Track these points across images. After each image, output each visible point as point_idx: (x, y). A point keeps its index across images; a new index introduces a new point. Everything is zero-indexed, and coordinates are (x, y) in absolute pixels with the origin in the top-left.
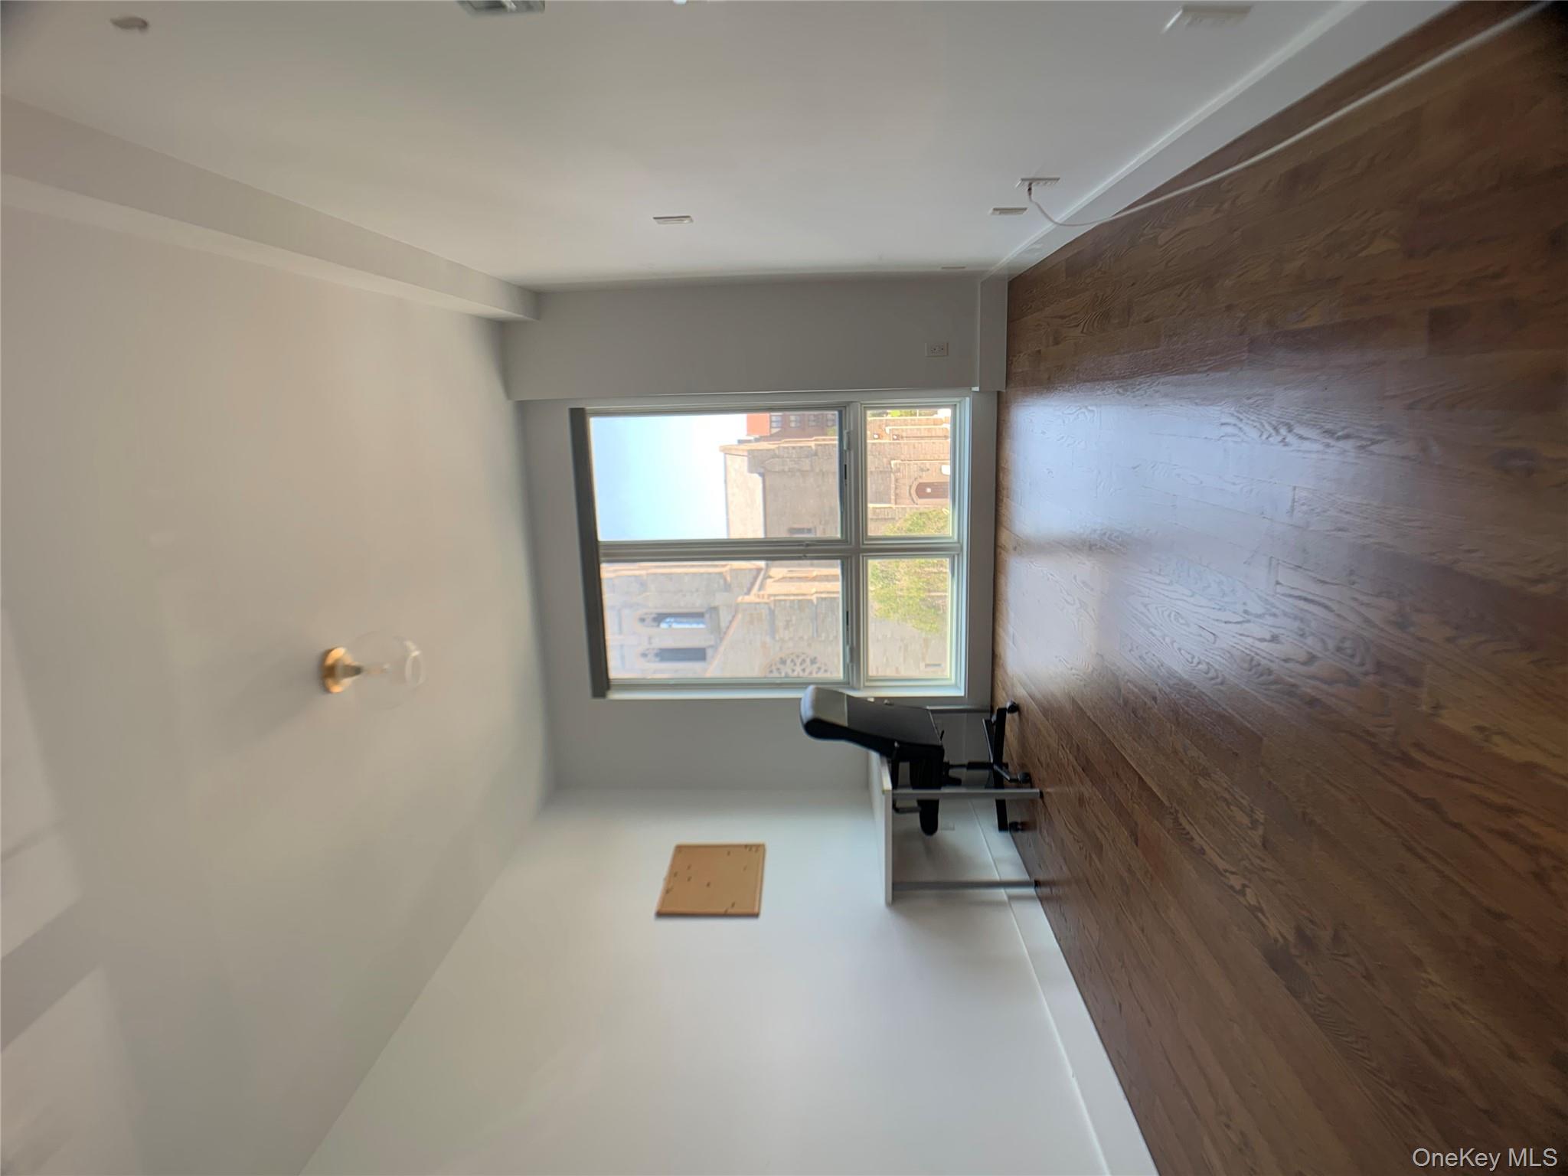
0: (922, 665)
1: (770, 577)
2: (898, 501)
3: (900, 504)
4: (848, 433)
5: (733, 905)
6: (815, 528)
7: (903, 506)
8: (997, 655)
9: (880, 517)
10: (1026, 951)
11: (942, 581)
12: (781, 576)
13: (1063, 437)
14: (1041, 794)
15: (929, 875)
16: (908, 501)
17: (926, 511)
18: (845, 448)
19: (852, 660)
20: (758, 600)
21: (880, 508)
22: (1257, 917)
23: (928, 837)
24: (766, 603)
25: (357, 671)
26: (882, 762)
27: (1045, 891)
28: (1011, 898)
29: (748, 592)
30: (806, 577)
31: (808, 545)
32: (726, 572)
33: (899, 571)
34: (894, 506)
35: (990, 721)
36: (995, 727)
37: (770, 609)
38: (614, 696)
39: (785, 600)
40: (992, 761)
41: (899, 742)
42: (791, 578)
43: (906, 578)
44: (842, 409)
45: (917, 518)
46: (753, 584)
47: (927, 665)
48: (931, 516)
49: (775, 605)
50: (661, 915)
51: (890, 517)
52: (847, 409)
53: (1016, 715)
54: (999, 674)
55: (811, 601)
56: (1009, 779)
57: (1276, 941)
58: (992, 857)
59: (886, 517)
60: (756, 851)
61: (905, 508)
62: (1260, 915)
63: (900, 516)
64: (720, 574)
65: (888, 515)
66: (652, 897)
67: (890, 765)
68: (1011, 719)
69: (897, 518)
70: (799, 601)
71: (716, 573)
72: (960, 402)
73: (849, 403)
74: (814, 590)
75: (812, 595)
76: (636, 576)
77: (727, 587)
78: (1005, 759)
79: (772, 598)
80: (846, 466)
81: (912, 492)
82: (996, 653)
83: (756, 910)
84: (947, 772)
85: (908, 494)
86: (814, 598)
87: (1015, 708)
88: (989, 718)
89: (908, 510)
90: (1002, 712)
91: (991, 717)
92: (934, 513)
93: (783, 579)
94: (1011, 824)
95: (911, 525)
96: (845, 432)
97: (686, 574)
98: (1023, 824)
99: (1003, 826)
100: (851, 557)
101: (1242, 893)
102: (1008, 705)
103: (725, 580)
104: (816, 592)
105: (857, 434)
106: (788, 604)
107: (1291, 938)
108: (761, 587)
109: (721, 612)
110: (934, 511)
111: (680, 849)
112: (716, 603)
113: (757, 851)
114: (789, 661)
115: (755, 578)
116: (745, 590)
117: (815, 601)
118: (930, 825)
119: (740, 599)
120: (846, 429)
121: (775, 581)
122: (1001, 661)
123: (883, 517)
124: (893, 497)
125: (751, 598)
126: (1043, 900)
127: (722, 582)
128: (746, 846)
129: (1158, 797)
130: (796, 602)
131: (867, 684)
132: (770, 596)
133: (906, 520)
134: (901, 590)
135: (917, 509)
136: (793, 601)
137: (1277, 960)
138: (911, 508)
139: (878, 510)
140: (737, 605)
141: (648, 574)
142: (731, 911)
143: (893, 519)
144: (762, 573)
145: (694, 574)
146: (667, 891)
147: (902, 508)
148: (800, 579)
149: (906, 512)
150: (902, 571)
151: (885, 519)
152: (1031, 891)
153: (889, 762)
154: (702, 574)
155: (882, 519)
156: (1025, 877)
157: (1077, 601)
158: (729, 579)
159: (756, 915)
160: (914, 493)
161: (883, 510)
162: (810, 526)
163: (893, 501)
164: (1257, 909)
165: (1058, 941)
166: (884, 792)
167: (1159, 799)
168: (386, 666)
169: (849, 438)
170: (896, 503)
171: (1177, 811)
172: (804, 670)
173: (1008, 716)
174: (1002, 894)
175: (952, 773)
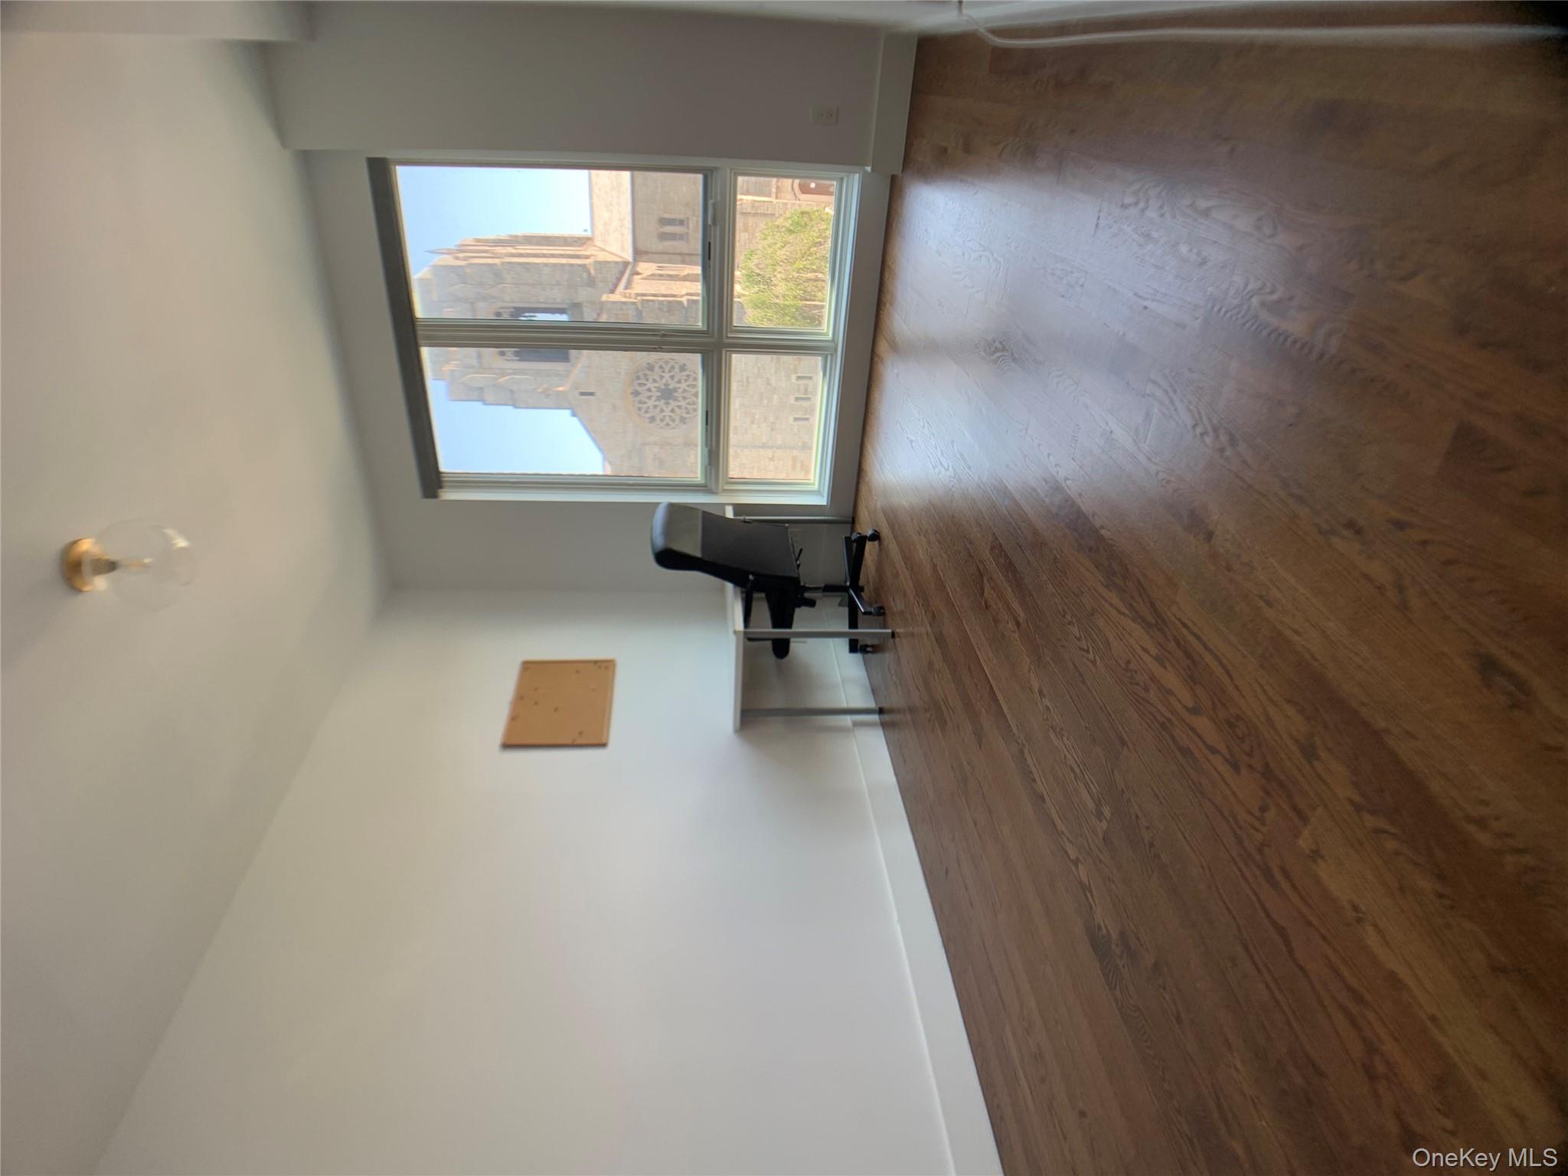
0: (794, 377)
1: (638, 274)
2: (779, 195)
3: (781, 198)
4: (714, 205)
5: (581, 733)
6: (688, 219)
7: (785, 201)
8: (862, 469)
9: (759, 211)
10: (864, 783)
11: (820, 291)
12: (649, 273)
13: (960, 273)
14: (893, 635)
15: (777, 700)
16: (790, 196)
17: (808, 209)
18: (710, 223)
19: (710, 463)
20: (624, 300)
21: (760, 201)
22: (1086, 895)
23: (780, 661)
24: (634, 303)
25: (111, 566)
26: (735, 593)
27: (887, 718)
28: (856, 724)
29: (612, 291)
30: (677, 276)
31: (664, 335)
32: (590, 264)
33: (775, 276)
34: (775, 201)
35: (850, 538)
36: (855, 545)
37: (637, 309)
38: (448, 495)
39: (653, 301)
40: (848, 584)
41: (753, 575)
42: (661, 275)
43: (783, 284)
44: (708, 174)
45: (798, 217)
46: (619, 279)
47: (799, 378)
48: (813, 216)
49: (643, 307)
50: (507, 746)
51: (769, 212)
52: (714, 174)
53: (876, 543)
54: (863, 489)
55: (681, 303)
56: (863, 611)
57: (1100, 928)
58: (841, 677)
59: (766, 212)
60: (605, 667)
61: (786, 204)
62: (1089, 895)
63: (781, 213)
64: (584, 266)
65: (767, 210)
66: (497, 724)
67: (744, 595)
68: (870, 547)
69: (777, 215)
70: (669, 302)
71: (579, 265)
72: (848, 177)
73: (716, 169)
74: (684, 292)
75: (682, 296)
76: (489, 265)
77: (591, 282)
78: (862, 582)
79: (639, 298)
80: (710, 243)
81: (794, 186)
82: (863, 467)
83: (604, 741)
84: (802, 595)
85: (790, 189)
86: (684, 300)
87: (876, 536)
88: (848, 535)
89: (789, 206)
90: (862, 540)
91: (851, 535)
92: (817, 214)
93: (652, 277)
94: (861, 646)
95: (791, 225)
96: (710, 202)
97: (546, 265)
98: (872, 646)
99: (854, 647)
100: (712, 351)
101: (1076, 862)
102: (869, 533)
103: (589, 273)
104: (687, 294)
105: (725, 203)
106: (657, 306)
107: (1114, 936)
108: (628, 286)
109: (585, 309)
110: (817, 211)
111: (527, 666)
112: (580, 299)
113: (607, 668)
114: (657, 369)
115: (622, 273)
116: (611, 286)
117: (685, 303)
118: (781, 648)
119: (604, 298)
120: (711, 198)
121: (643, 279)
122: (867, 479)
123: (763, 211)
124: (774, 190)
125: (616, 297)
126: (884, 725)
127: (585, 275)
128: (596, 662)
129: (1006, 718)
130: (665, 303)
131: (726, 487)
132: (638, 295)
133: (786, 219)
134: (777, 297)
135: (800, 205)
136: (662, 301)
137: (1097, 942)
138: (793, 204)
139: (756, 204)
140: (602, 303)
141: (503, 263)
142: (579, 742)
143: (773, 215)
144: (630, 267)
145: (554, 265)
146: (513, 718)
147: (783, 204)
148: (671, 277)
149: (787, 209)
150: (779, 276)
151: (764, 214)
152: (875, 718)
153: (742, 593)
154: (563, 265)
155: (761, 214)
156: (872, 704)
157: (951, 468)
158: (592, 272)
159: (603, 745)
160: (798, 187)
161: (762, 204)
162: (682, 217)
163: (774, 195)
164: (1085, 888)
165: (896, 774)
166: (735, 632)
167: (1007, 721)
168: (147, 561)
169: (714, 209)
170: (777, 198)
171: (1024, 745)
172: (672, 377)
173: (869, 545)
174: (848, 720)
175: (807, 595)
